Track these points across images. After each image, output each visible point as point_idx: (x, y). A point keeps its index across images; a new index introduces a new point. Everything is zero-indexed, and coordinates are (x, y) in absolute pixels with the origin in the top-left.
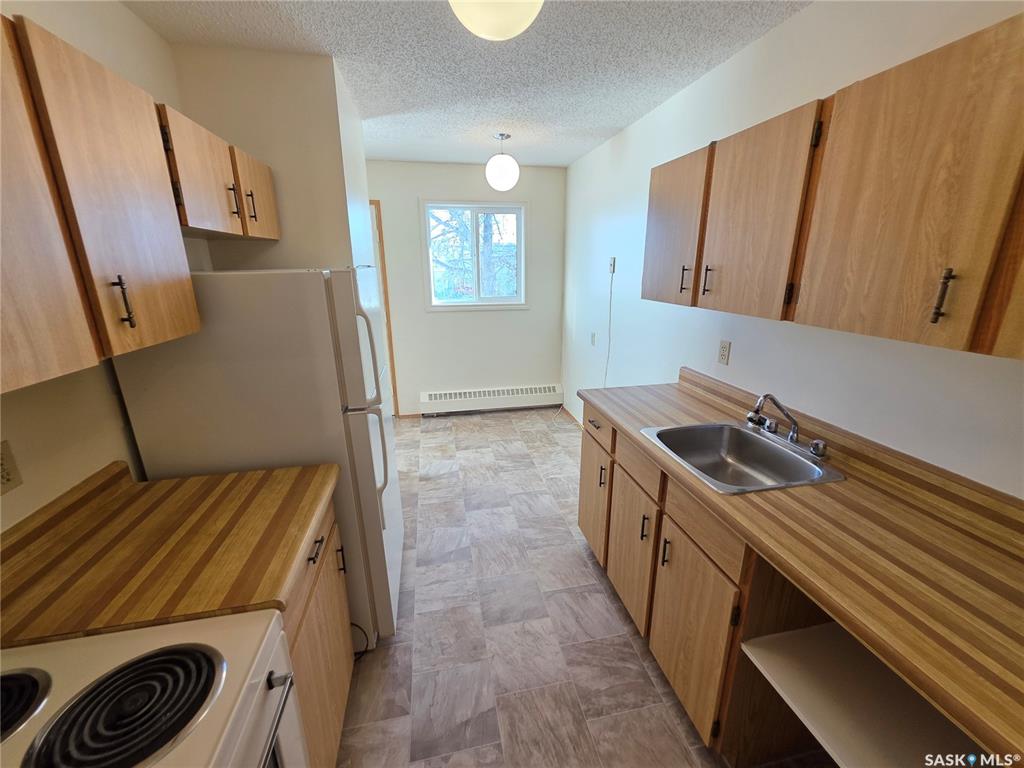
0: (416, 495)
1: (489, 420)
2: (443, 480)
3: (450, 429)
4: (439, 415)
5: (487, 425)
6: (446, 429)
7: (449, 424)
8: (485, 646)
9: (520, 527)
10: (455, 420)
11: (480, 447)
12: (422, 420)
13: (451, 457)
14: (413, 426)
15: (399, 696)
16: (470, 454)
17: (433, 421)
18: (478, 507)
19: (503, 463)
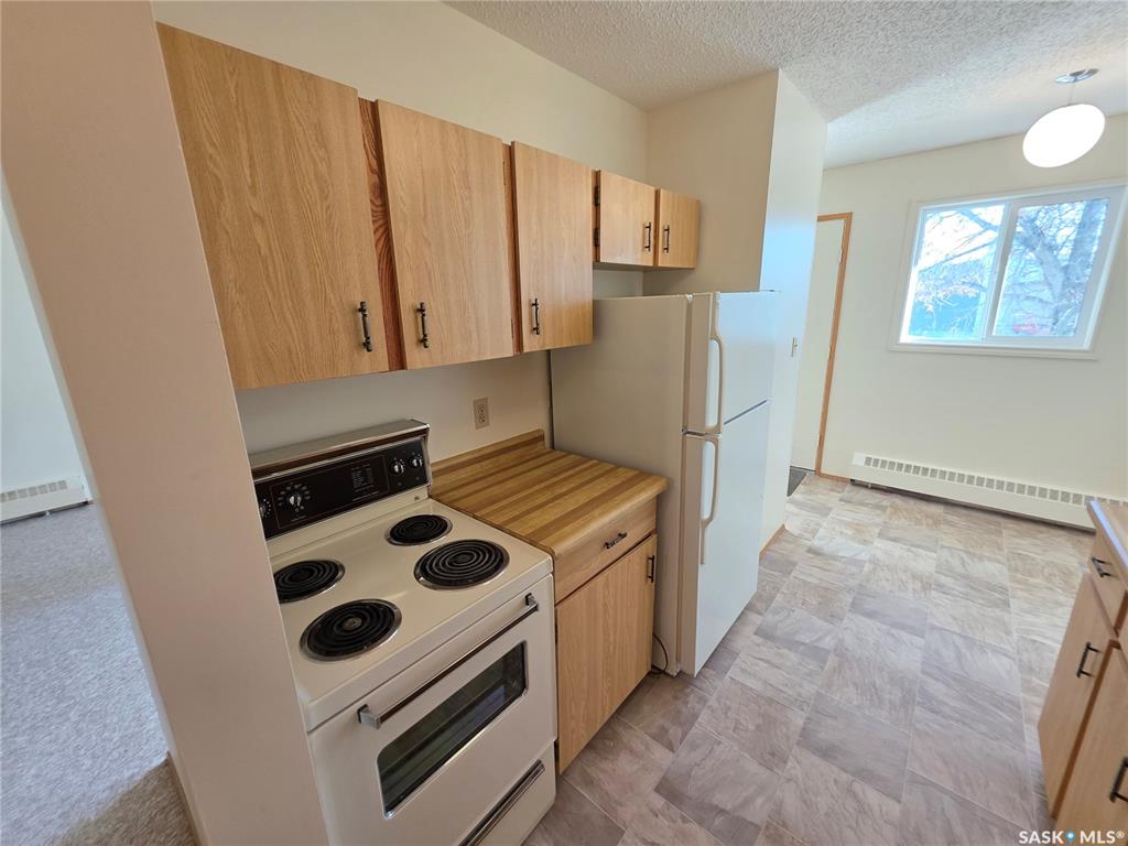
0: (795, 564)
1: (954, 517)
2: (837, 563)
3: (884, 509)
4: (875, 488)
5: (948, 523)
6: (877, 507)
7: (884, 503)
8: (785, 762)
9: (923, 672)
10: (898, 500)
11: (918, 547)
12: (849, 487)
13: (865, 542)
14: (832, 490)
15: (674, 732)
16: (897, 550)
17: (864, 492)
18: (870, 615)
19: (947, 581)
